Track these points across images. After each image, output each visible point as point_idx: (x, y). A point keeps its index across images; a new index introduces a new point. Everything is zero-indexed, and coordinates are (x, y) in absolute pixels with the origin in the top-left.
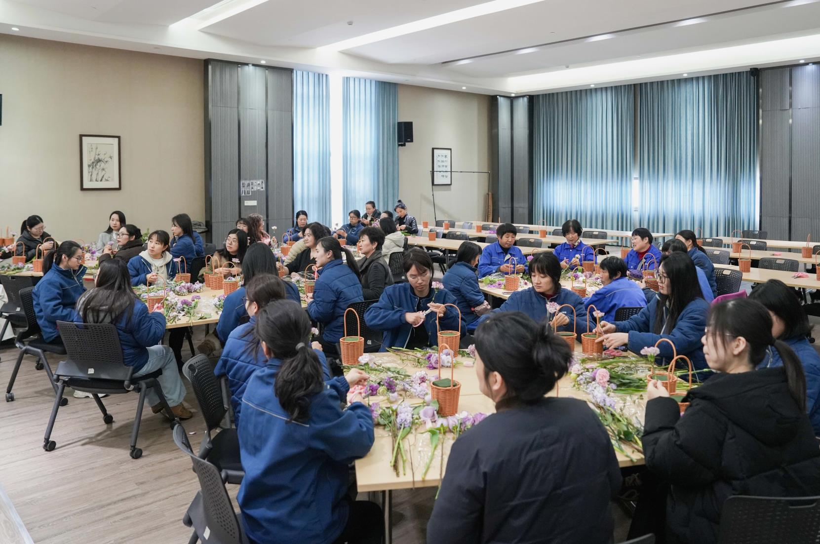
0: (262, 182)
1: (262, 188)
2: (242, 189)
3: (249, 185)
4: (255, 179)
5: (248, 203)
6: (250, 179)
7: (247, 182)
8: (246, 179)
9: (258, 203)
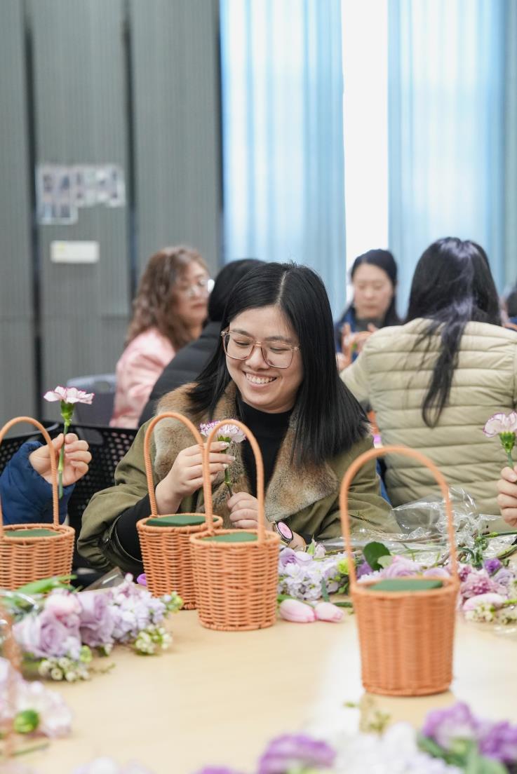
0: (114, 176)
1: (115, 196)
2: (44, 199)
3: (66, 183)
4: (92, 160)
5: (65, 252)
6: (71, 162)
7: (59, 173)
8: (55, 161)
9: (103, 251)
